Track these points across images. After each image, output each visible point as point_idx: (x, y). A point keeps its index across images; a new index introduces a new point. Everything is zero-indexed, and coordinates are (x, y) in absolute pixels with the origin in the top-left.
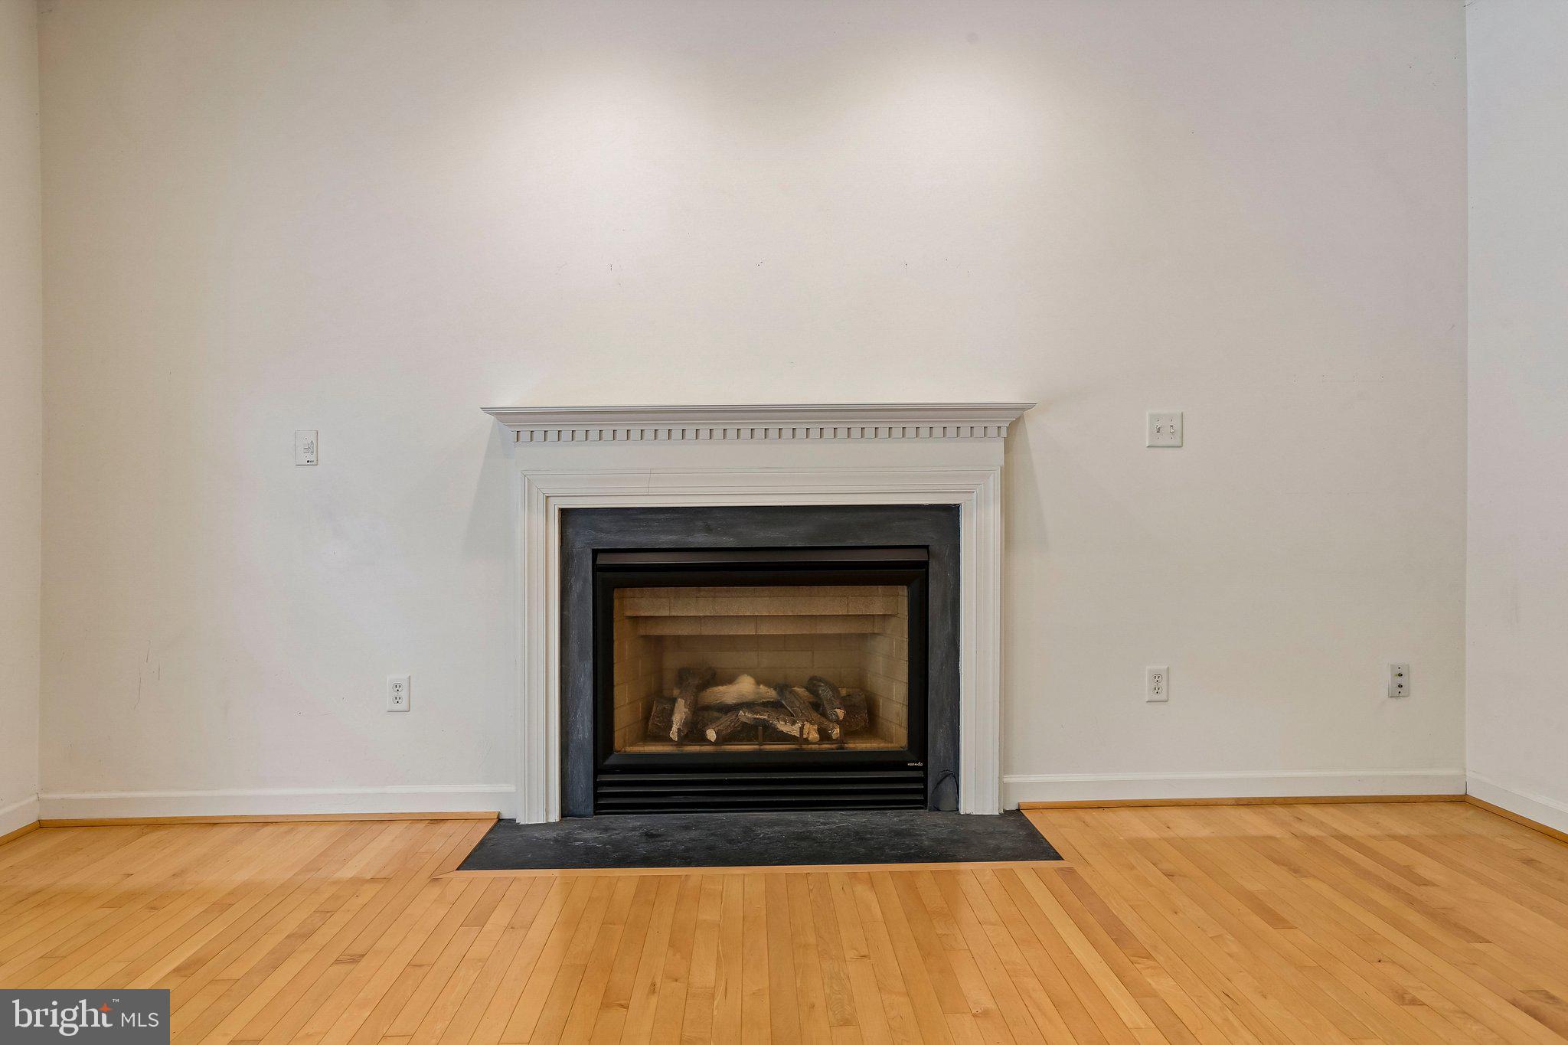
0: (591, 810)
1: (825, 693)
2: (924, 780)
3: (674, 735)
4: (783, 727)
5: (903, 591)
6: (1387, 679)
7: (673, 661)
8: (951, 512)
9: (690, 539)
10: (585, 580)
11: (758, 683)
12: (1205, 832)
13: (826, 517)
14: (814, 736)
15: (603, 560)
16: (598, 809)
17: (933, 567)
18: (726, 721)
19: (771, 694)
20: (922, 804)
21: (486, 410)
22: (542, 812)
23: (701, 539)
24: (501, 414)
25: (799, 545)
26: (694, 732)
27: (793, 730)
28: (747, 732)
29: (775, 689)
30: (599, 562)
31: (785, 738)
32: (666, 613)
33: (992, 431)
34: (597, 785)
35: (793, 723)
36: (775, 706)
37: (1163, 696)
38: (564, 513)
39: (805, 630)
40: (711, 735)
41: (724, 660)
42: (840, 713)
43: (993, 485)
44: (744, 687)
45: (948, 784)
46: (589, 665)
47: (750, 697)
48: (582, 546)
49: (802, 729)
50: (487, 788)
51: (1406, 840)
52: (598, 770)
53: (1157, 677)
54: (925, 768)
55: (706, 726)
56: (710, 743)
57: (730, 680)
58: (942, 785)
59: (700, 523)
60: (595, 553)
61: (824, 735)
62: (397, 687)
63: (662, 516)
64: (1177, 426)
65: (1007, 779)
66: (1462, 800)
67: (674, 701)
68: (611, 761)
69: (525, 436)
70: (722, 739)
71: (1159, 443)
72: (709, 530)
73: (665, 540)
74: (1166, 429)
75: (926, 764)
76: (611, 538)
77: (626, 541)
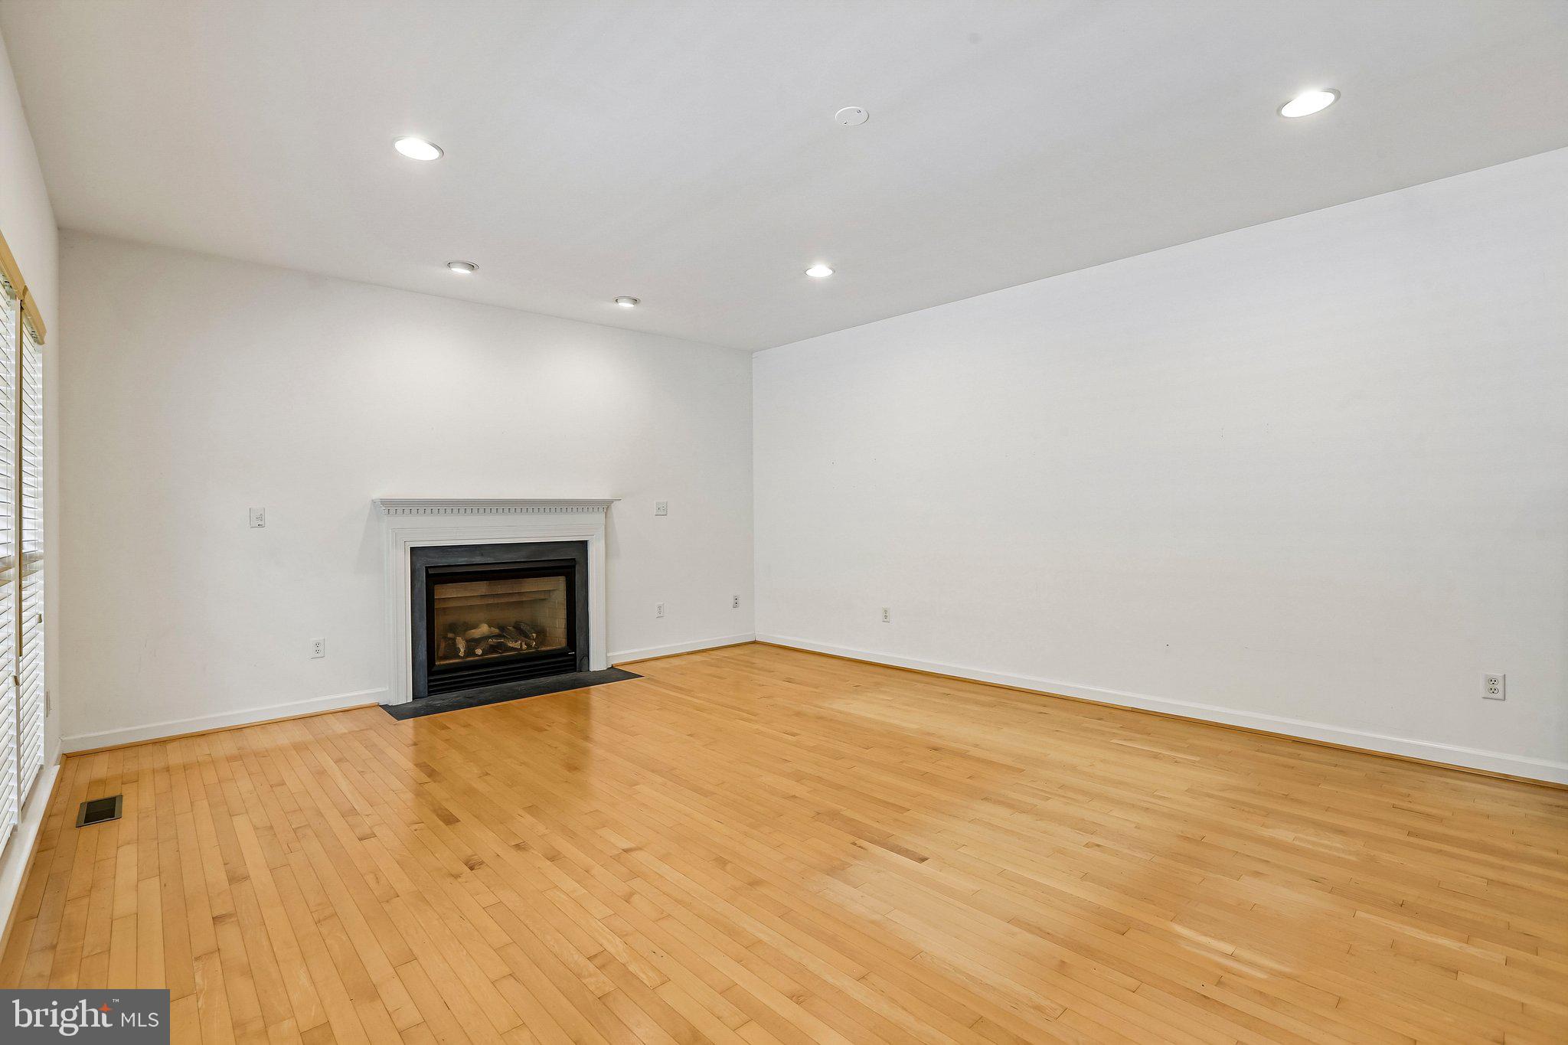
0: (426, 694)
1: (523, 626)
2: (576, 660)
3: (461, 654)
4: (511, 644)
5: (564, 578)
6: (733, 601)
8: (583, 545)
9: (474, 560)
10: (422, 582)
11: (490, 627)
12: (684, 663)
13: (533, 547)
14: (524, 647)
15: (431, 572)
16: (430, 693)
17: (576, 567)
18: (484, 645)
19: (496, 631)
20: (575, 670)
22: (405, 699)
23: (478, 560)
24: (383, 502)
25: (523, 560)
26: (470, 652)
27: (517, 645)
28: (493, 649)
29: (499, 628)
30: (430, 572)
31: (513, 649)
32: (455, 596)
33: (601, 509)
34: (428, 682)
35: (516, 642)
36: (504, 637)
37: (662, 615)
38: (413, 549)
40: (479, 652)
41: (470, 617)
42: (535, 636)
43: (601, 531)
44: (484, 629)
45: (585, 658)
46: (425, 623)
47: (489, 633)
48: (421, 564)
49: (520, 644)
50: (371, 691)
51: (744, 655)
52: (430, 673)
53: (659, 607)
54: (575, 655)
55: (475, 648)
56: (479, 655)
57: (475, 626)
58: (582, 662)
59: (478, 552)
60: (428, 568)
61: (529, 646)
62: (317, 645)
63: (461, 550)
64: (665, 506)
65: (608, 655)
66: (755, 642)
67: (454, 640)
68: (435, 669)
70: (483, 653)
71: (660, 513)
72: (482, 555)
73: (462, 560)
74: (662, 509)
75: (576, 652)
76: (436, 560)
77: (443, 562)
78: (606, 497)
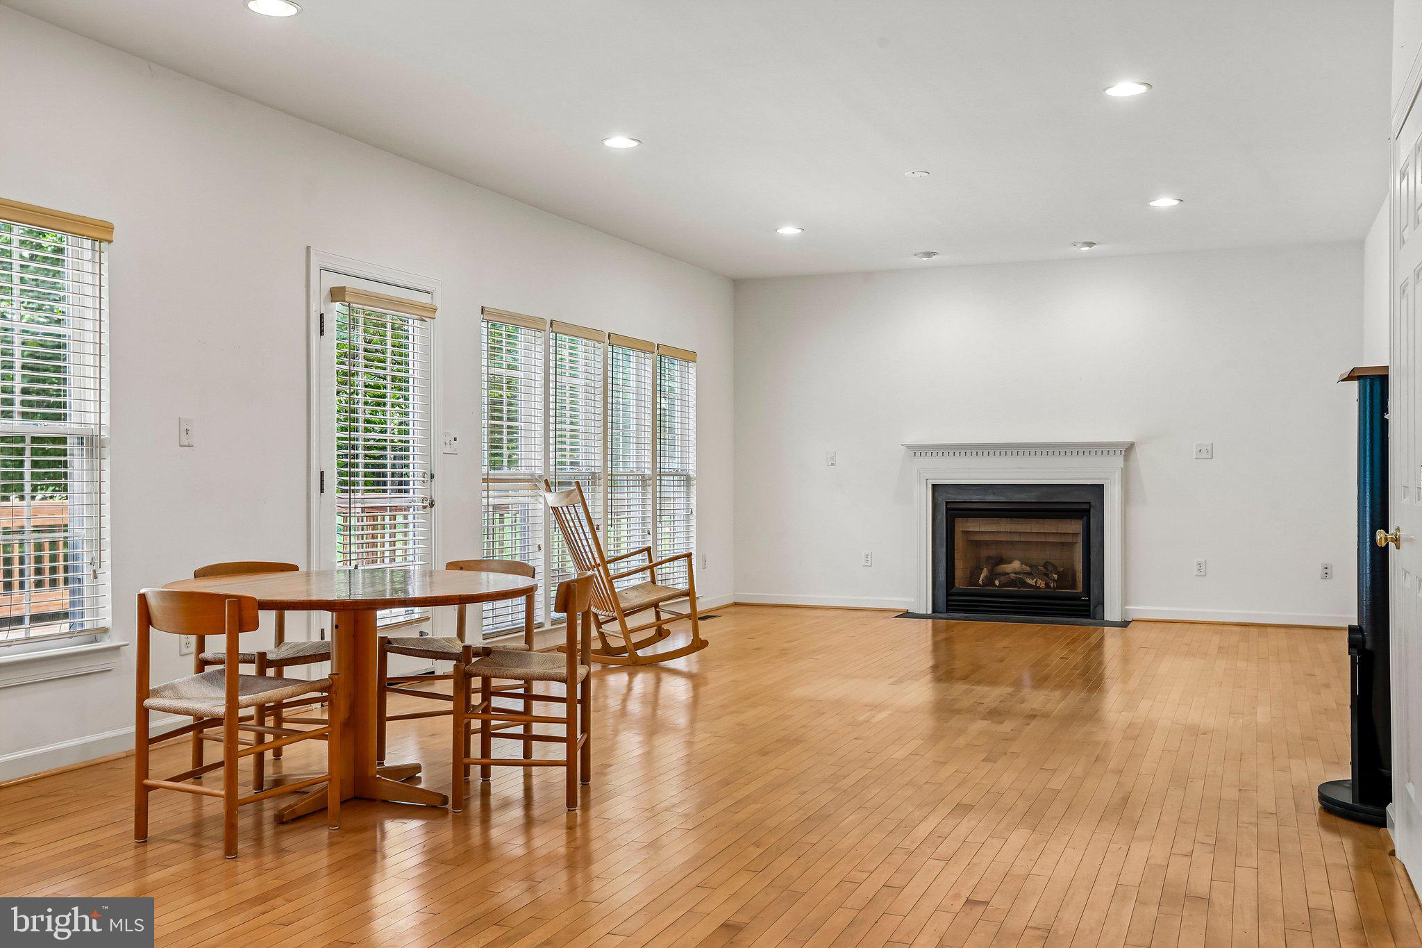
0: (945, 610)
1: (1050, 568)
2: (1089, 606)
3: (980, 582)
4: (1030, 581)
5: (1080, 522)
6: (1319, 571)
7: (985, 553)
8: (1100, 488)
9: (986, 498)
10: (943, 514)
11: (1022, 564)
13: (1044, 489)
14: (1043, 586)
15: (950, 506)
16: (948, 611)
17: (1092, 511)
18: (1003, 578)
19: (1025, 568)
20: (1088, 616)
21: (902, 445)
22: (925, 609)
23: (990, 498)
24: (909, 447)
25: (1033, 501)
26: (989, 581)
27: (1034, 583)
28: (1012, 583)
29: (1028, 566)
31: (1031, 586)
32: (979, 530)
33: (1118, 452)
34: (947, 601)
35: (1033, 579)
36: (1029, 574)
37: (1203, 573)
38: (934, 486)
39: (1042, 539)
40: (997, 583)
41: (1009, 553)
42: (1056, 577)
43: (1118, 476)
44: (1016, 566)
45: (1099, 608)
46: (944, 549)
47: (1018, 570)
48: (942, 500)
49: (1036, 581)
50: (902, 599)
52: (948, 595)
53: (1200, 564)
54: (1089, 600)
55: (996, 579)
56: (996, 586)
57: (1010, 562)
58: (1097, 608)
59: (990, 491)
60: (947, 503)
61: (1047, 585)
62: (867, 556)
63: (974, 488)
64: (1209, 449)
65: (1125, 607)
67: (982, 568)
68: (953, 590)
69: (918, 454)
70: (1001, 585)
71: (1201, 457)
72: (994, 494)
73: (976, 498)
74: (1204, 451)
75: (1089, 596)
76: (954, 497)
77: (960, 498)
78: (1126, 438)
